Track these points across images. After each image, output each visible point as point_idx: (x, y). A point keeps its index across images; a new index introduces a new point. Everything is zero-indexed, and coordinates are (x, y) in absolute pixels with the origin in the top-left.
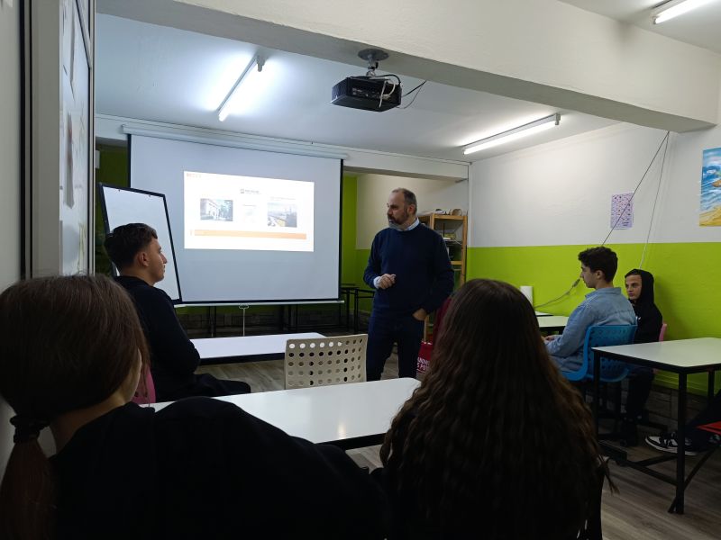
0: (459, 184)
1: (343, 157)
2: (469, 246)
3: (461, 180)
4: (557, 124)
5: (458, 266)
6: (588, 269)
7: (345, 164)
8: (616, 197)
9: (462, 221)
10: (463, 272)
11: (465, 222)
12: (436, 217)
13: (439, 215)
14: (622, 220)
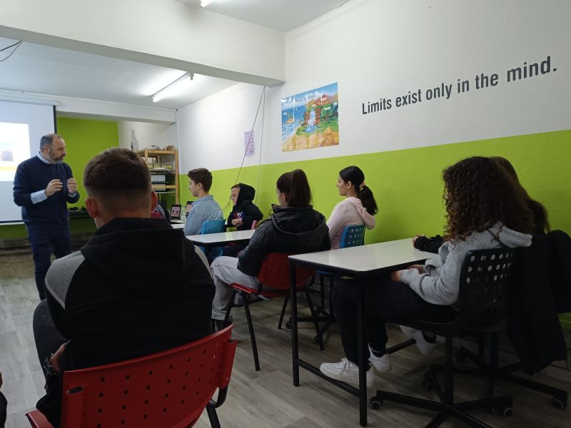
0: (173, 127)
1: (55, 104)
2: (180, 174)
3: (172, 124)
4: (192, 79)
5: (174, 189)
6: (193, 182)
7: (58, 109)
8: (247, 134)
9: (174, 155)
10: (177, 194)
11: (176, 156)
12: (150, 152)
13: (152, 150)
14: (250, 150)
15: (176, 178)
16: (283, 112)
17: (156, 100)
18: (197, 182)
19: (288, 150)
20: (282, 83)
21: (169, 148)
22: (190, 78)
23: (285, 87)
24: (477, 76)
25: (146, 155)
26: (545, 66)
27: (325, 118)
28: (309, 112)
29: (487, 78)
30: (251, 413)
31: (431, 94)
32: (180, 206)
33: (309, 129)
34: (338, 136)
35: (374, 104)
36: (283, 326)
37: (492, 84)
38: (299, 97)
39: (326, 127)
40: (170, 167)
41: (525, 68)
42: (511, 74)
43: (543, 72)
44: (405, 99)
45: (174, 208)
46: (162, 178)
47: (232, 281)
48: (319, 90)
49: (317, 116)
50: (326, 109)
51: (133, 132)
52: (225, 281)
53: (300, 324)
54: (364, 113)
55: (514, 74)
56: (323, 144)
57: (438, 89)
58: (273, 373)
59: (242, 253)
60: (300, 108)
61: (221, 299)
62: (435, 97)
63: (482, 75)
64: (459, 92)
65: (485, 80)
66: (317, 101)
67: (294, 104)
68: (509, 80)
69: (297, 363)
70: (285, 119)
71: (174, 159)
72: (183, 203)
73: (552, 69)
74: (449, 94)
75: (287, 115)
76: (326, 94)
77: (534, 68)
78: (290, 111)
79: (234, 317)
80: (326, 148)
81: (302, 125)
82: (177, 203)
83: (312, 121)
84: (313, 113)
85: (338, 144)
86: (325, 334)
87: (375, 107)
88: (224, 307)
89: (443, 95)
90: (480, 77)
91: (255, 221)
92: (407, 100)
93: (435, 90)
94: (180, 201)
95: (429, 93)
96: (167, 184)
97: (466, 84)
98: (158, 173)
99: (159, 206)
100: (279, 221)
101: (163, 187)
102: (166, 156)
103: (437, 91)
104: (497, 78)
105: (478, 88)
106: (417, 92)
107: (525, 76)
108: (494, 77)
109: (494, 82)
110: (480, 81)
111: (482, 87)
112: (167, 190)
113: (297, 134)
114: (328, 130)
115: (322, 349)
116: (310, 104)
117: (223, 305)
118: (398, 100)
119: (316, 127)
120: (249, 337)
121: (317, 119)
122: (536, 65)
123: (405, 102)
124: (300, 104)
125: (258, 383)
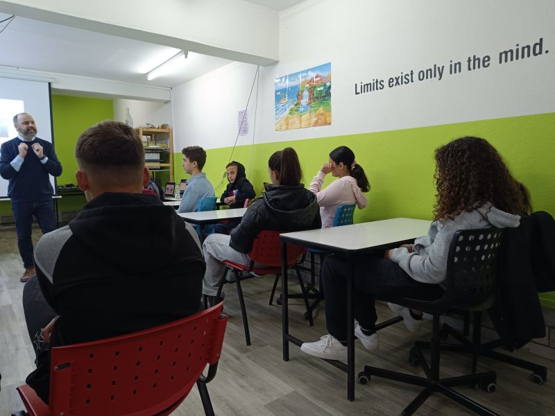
0: (167, 105)
1: (50, 81)
2: (175, 152)
3: (167, 102)
4: (186, 57)
5: (168, 168)
6: (188, 160)
7: (53, 86)
8: (240, 113)
9: (168, 133)
10: (171, 172)
11: (171, 134)
12: (144, 130)
13: (146, 128)
14: (243, 129)
15: (171, 155)
16: (276, 92)
17: (150, 78)
18: (192, 160)
19: (281, 129)
20: (275, 63)
21: (163, 127)
22: (184, 56)
23: (278, 67)
24: (469, 58)
25: (141, 133)
26: (538, 48)
27: (318, 98)
28: (302, 92)
29: (479, 59)
30: (242, 387)
31: (423, 75)
32: (174, 184)
33: (302, 109)
34: (330, 116)
35: (367, 85)
36: (274, 303)
37: (484, 66)
38: (292, 76)
39: (319, 107)
40: (165, 145)
41: (517, 50)
42: (504, 55)
43: (535, 54)
44: (397, 79)
45: (168, 186)
46: (156, 156)
47: (225, 258)
48: (313, 70)
49: (310, 95)
50: (319, 89)
51: (128, 110)
52: (217, 258)
53: (290, 301)
54: (357, 93)
55: (506, 56)
56: (316, 124)
57: (431, 70)
58: (263, 348)
59: (234, 231)
60: (292, 88)
61: (214, 276)
62: (427, 78)
63: (474, 56)
64: (451, 73)
65: (477, 62)
66: (310, 81)
67: (287, 84)
68: (500, 62)
69: (287, 339)
70: (278, 99)
71: (169, 137)
72: (178, 181)
73: (544, 51)
74: (441, 75)
75: (280, 95)
76: (320, 74)
77: (526, 50)
78: (284, 91)
79: (226, 293)
80: (318, 128)
81: (296, 105)
82: (171, 181)
83: (304, 101)
84: (306, 93)
85: (330, 124)
86: (315, 310)
87: (367, 87)
88: (216, 283)
89: (435, 76)
90: (472, 59)
91: (247, 200)
92: (400, 81)
93: (427, 71)
94: (174, 180)
95: (421, 74)
96: (161, 162)
97: (458, 66)
98: (153, 151)
99: (153, 183)
100: (270, 199)
101: (158, 165)
102: (160, 135)
103: (429, 72)
104: (489, 60)
105: (469, 69)
106: (409, 73)
107: (517, 58)
108: (486, 59)
109: (486, 64)
110: (472, 63)
111: (474, 68)
112: (162, 168)
113: (290, 113)
114: (321, 110)
115: (312, 324)
116: (303, 83)
117: (215, 281)
118: (391, 80)
119: (309, 107)
120: (241, 312)
121: (310, 99)
122: (528, 47)
123: (397, 83)
124: (294, 84)
125: (249, 358)
